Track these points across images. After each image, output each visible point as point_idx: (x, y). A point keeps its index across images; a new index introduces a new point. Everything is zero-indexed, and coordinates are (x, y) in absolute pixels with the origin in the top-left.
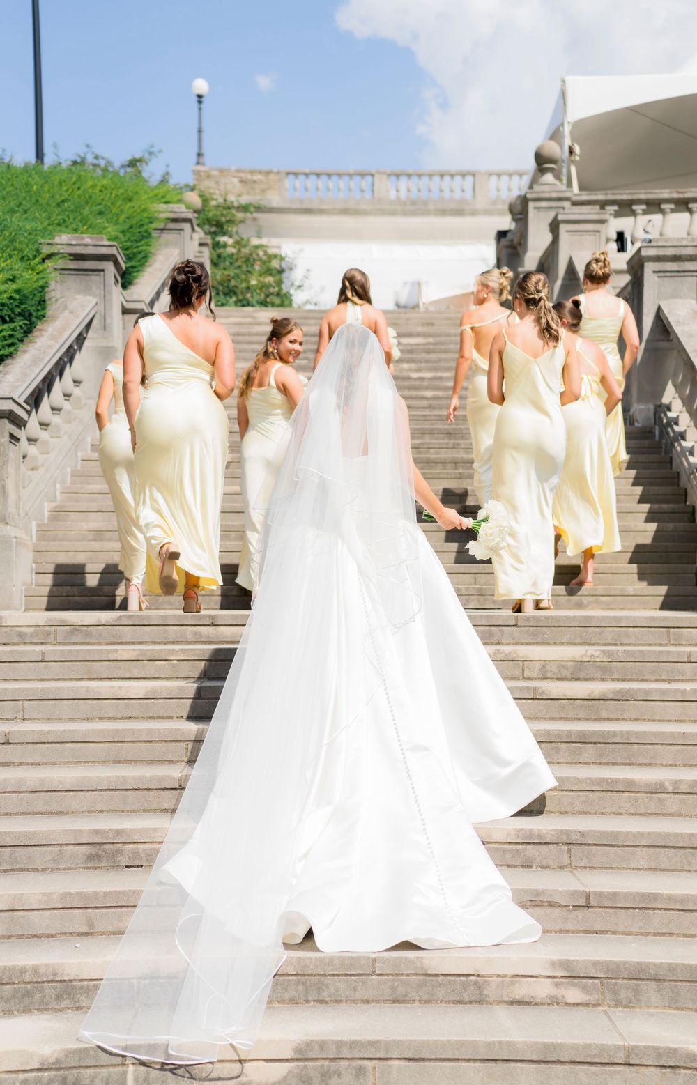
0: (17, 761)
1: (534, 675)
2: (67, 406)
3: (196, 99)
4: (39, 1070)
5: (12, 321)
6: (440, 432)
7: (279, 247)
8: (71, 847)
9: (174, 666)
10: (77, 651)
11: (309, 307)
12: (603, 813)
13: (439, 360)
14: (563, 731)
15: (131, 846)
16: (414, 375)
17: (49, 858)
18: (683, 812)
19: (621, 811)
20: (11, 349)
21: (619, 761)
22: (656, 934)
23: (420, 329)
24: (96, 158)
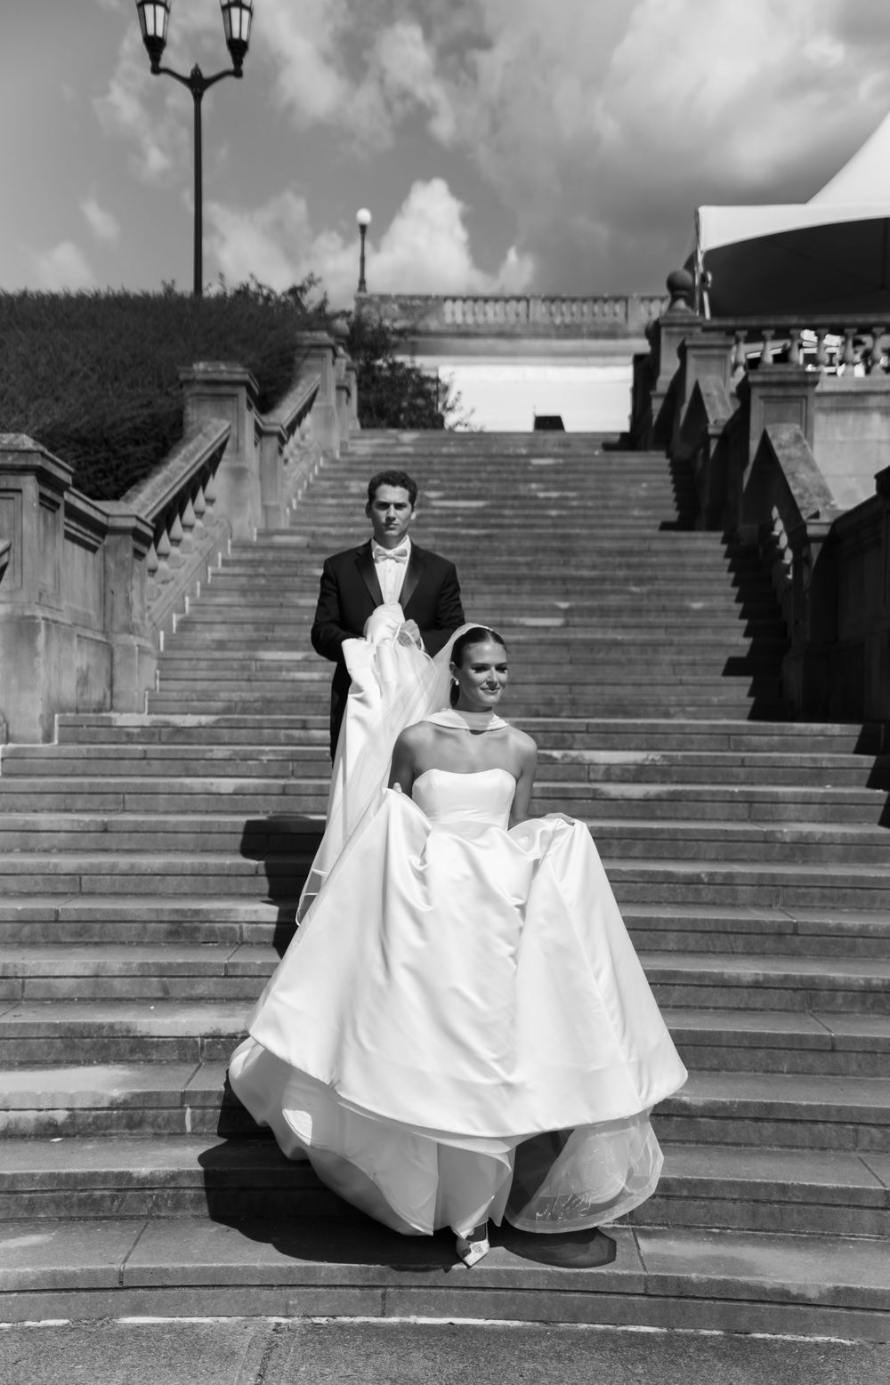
0: (114, 847)
1: (599, 777)
2: (199, 523)
3: (358, 229)
4: (108, 1109)
5: (145, 443)
6: (553, 550)
7: (437, 370)
8: (153, 925)
9: (265, 765)
10: (177, 750)
11: (459, 429)
12: (644, 902)
13: (567, 481)
14: (615, 828)
15: (207, 924)
16: (541, 495)
17: (133, 933)
18: (717, 901)
19: (662, 900)
20: (145, 470)
21: (666, 855)
22: (675, 1007)
23: (556, 450)
24: (260, 286)
